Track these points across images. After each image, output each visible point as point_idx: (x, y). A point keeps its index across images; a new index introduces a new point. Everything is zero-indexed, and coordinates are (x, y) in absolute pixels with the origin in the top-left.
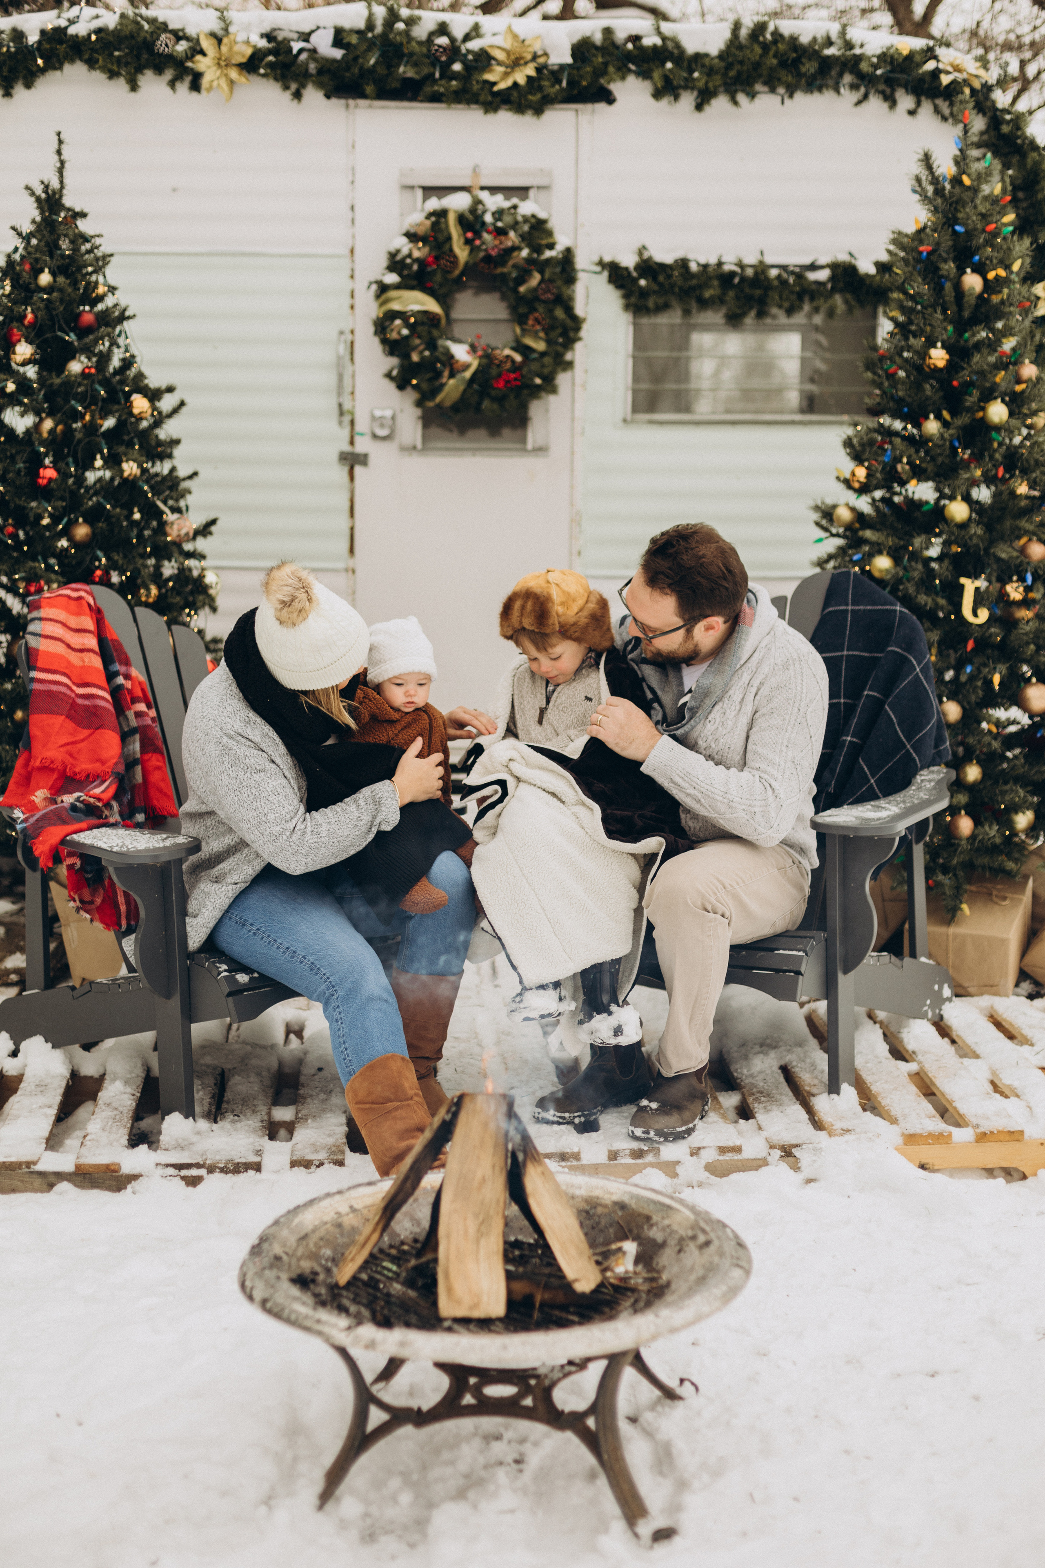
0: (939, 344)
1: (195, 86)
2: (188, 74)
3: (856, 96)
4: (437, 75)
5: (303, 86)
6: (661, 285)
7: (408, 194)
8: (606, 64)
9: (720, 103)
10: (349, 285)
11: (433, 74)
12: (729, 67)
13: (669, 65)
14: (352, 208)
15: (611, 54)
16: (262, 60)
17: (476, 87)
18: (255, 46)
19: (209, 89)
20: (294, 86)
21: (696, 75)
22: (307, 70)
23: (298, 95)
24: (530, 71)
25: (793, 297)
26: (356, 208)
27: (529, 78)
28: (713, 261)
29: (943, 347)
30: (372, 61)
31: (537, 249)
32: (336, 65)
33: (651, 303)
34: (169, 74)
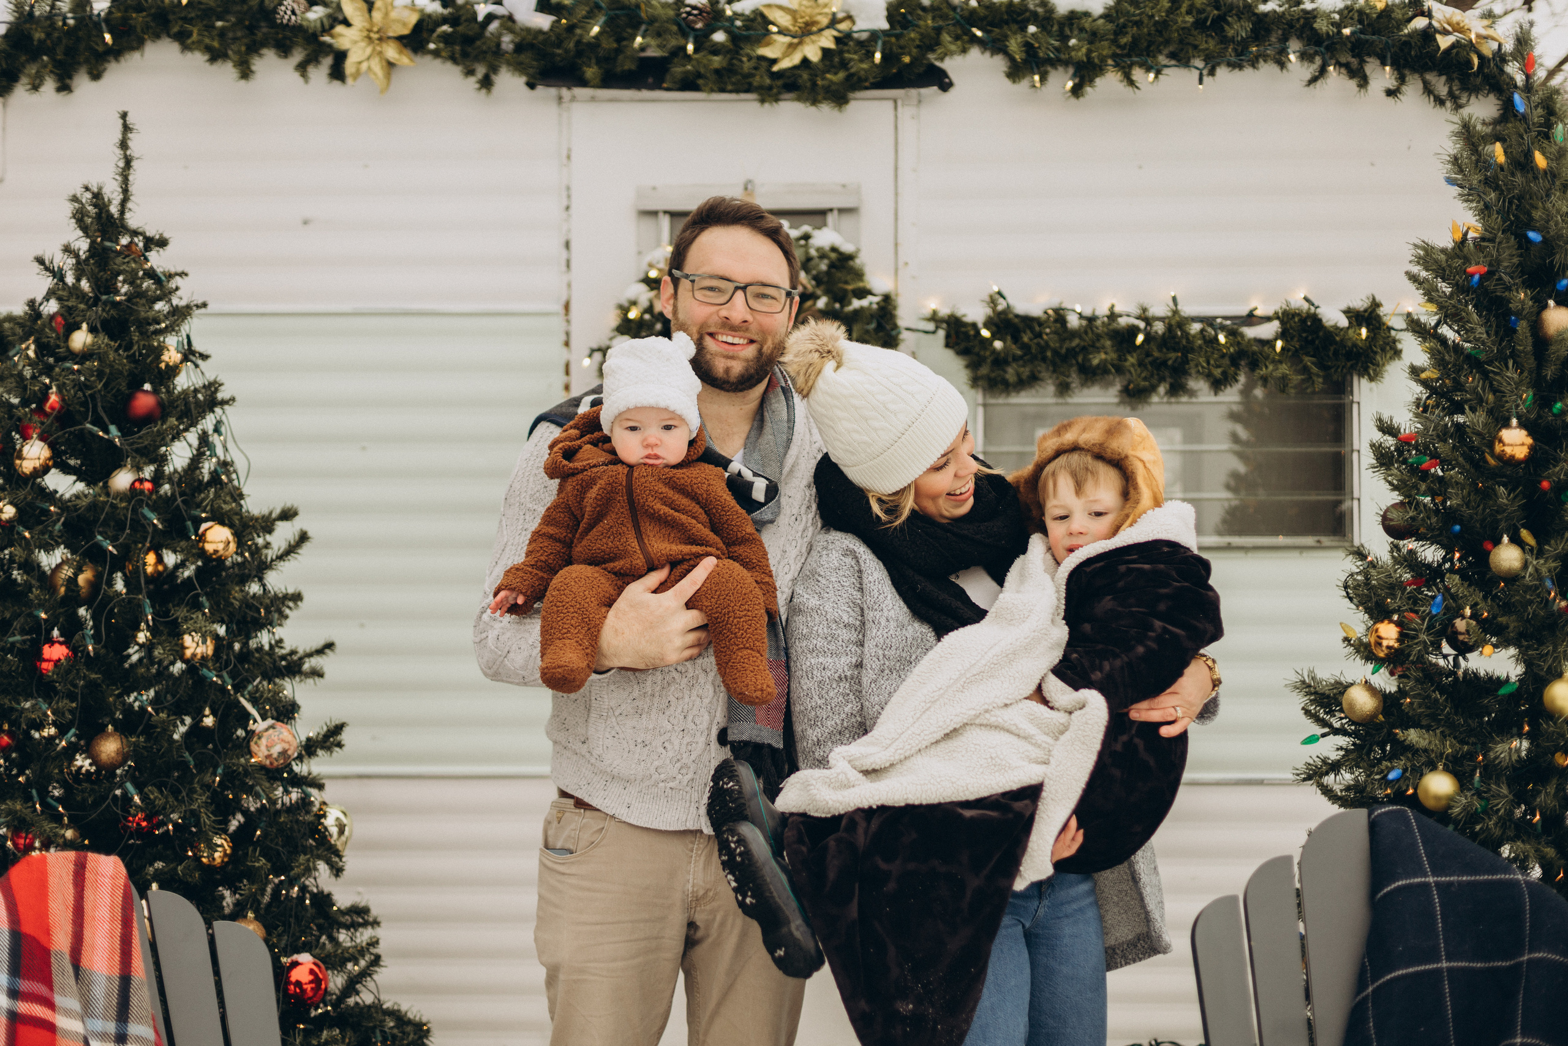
0: (1514, 422)
1: (337, 73)
2: (327, 55)
3: (1307, 71)
4: (690, 47)
5: (494, 69)
6: (1025, 347)
7: (649, 222)
8: (938, 30)
9: (1109, 82)
10: (563, 354)
11: (684, 48)
12: (1120, 31)
13: (1032, 29)
14: (567, 245)
15: (944, 17)
16: (433, 31)
17: (747, 66)
18: (422, 11)
19: (357, 75)
20: (481, 71)
21: (1073, 42)
22: (498, 45)
23: (486, 83)
24: (827, 40)
25: (1226, 361)
26: (573, 245)
27: (826, 52)
28: (1102, 310)
29: (1522, 425)
30: (596, 29)
31: (841, 297)
32: (541, 38)
33: (1011, 374)
34: (298, 56)
